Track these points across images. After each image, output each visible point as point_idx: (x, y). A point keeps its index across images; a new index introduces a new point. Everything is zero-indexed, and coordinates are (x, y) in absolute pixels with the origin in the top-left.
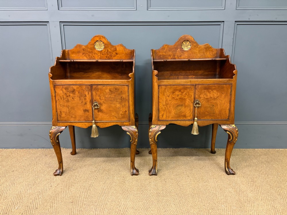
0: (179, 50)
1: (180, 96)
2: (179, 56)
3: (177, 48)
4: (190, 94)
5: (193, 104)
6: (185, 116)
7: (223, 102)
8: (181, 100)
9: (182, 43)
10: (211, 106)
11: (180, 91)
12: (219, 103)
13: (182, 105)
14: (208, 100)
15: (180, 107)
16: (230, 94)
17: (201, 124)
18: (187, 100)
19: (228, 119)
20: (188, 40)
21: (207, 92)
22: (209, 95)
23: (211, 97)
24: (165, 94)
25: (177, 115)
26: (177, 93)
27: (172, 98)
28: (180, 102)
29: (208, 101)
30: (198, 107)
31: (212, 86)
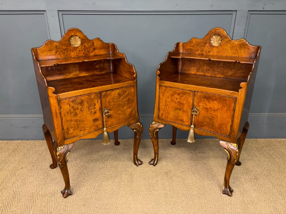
0: (208, 45)
1: (179, 100)
2: (207, 52)
3: (205, 43)
4: (189, 100)
5: (191, 111)
6: (182, 121)
7: (224, 116)
8: (179, 104)
9: (212, 37)
10: (211, 118)
11: (179, 94)
12: (220, 116)
13: (180, 109)
14: (207, 109)
15: (178, 111)
16: (233, 109)
17: (198, 133)
18: (186, 105)
19: (229, 136)
21: (207, 101)
22: (208, 105)
23: (211, 107)
24: (165, 95)
25: (175, 118)
26: (176, 96)
27: (171, 100)
28: (178, 106)
29: (207, 111)
30: (195, 115)
31: (212, 96)
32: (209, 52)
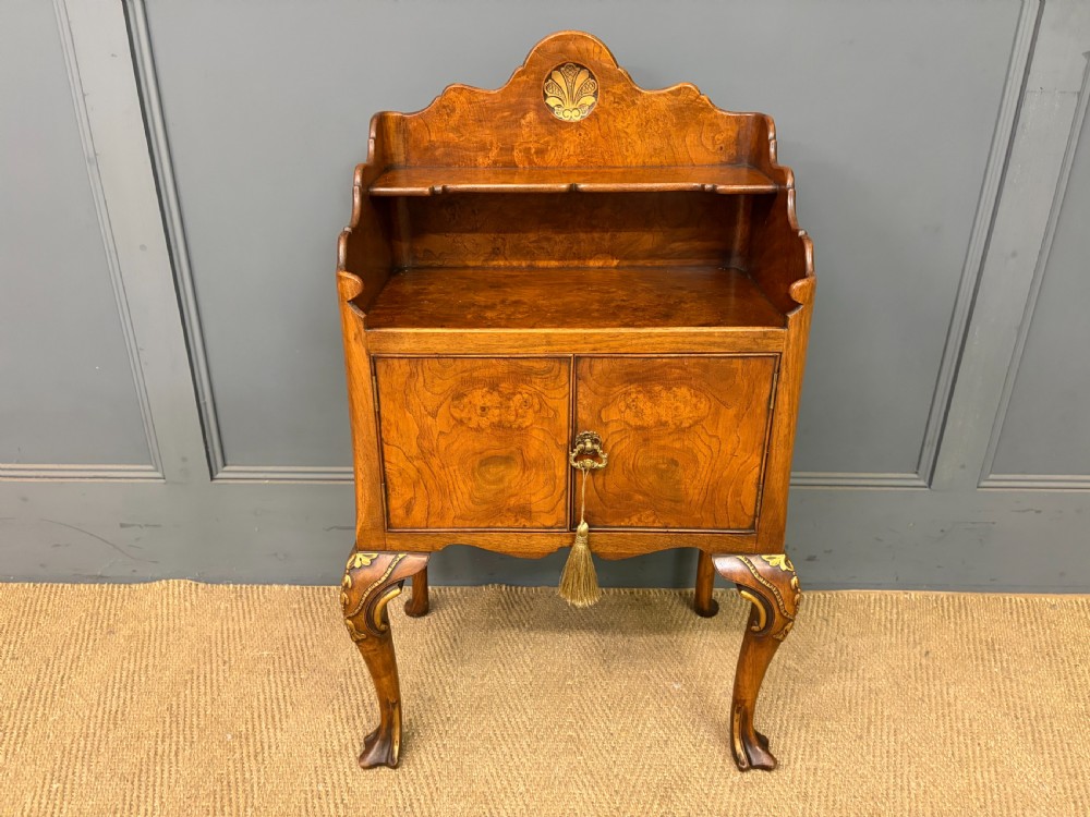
0: (531, 116)
1: (497, 412)
2: (533, 151)
3: (519, 110)
4: (551, 403)
5: (568, 456)
6: (524, 511)
7: (727, 448)
8: (499, 433)
9: (550, 77)
10: (664, 467)
11: (493, 386)
12: (705, 450)
13: (507, 460)
14: (644, 434)
15: (494, 471)
16: (764, 406)
17: (610, 549)
18: (535, 433)
19: (753, 527)
20: (578, 65)
21: (641, 396)
22: (648, 411)
23: (664, 419)
24: (414, 401)
25: (485, 507)
26: (479, 397)
27: (453, 422)
28: (495, 443)
29: (646, 440)
30: (593, 471)
31: (666, 364)
32: (541, 152)
